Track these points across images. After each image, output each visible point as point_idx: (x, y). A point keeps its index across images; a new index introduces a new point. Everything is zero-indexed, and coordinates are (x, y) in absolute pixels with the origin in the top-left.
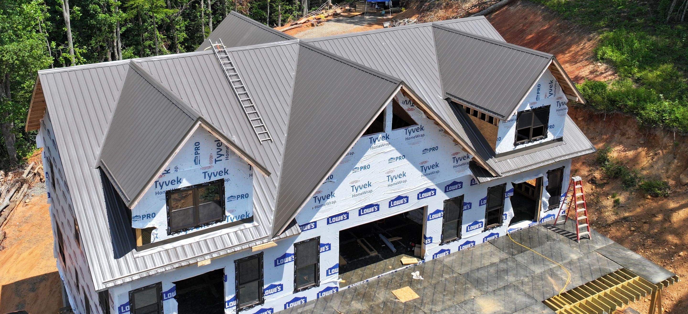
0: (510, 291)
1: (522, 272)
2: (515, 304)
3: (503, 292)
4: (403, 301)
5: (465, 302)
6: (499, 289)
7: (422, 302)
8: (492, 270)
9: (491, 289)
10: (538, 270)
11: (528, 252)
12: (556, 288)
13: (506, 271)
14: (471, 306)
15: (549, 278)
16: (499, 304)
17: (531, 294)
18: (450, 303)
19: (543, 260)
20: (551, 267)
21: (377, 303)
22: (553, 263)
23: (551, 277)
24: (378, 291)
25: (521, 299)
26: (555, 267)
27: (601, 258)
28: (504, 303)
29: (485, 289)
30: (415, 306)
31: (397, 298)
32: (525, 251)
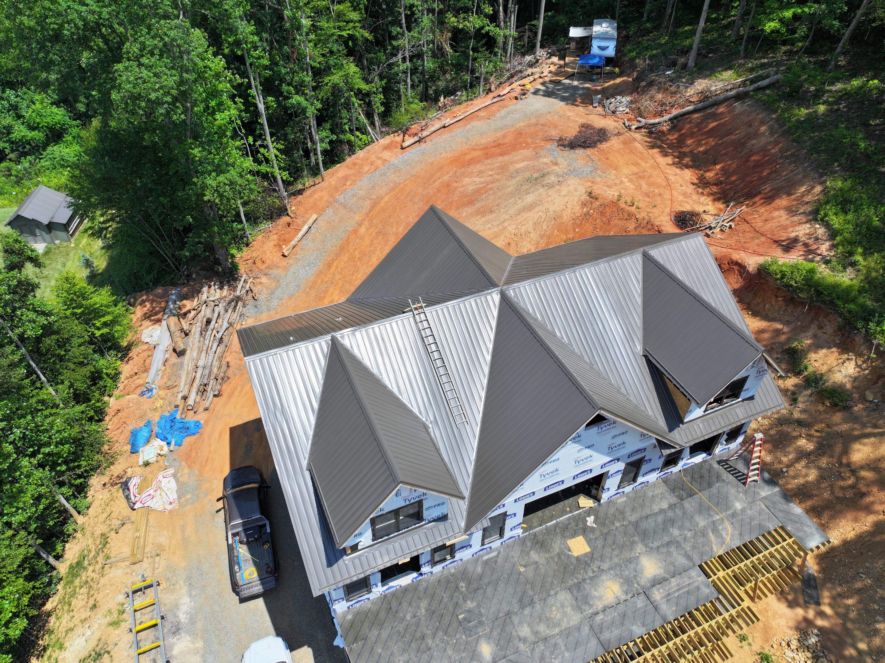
0: (672, 549)
1: (687, 524)
2: (674, 566)
3: (664, 550)
4: (575, 554)
5: (630, 561)
6: (663, 546)
7: (592, 557)
8: (660, 519)
9: (656, 544)
10: (702, 522)
11: (696, 496)
12: (715, 549)
13: (672, 522)
14: (635, 565)
15: (711, 534)
16: (660, 565)
17: (690, 553)
18: (616, 560)
19: (709, 508)
20: (714, 519)
21: (552, 555)
22: (717, 514)
23: (713, 533)
24: (555, 539)
25: (681, 561)
26: (718, 520)
27: (763, 510)
28: (664, 563)
29: (651, 545)
30: (586, 562)
31: (570, 550)
32: (693, 495)
